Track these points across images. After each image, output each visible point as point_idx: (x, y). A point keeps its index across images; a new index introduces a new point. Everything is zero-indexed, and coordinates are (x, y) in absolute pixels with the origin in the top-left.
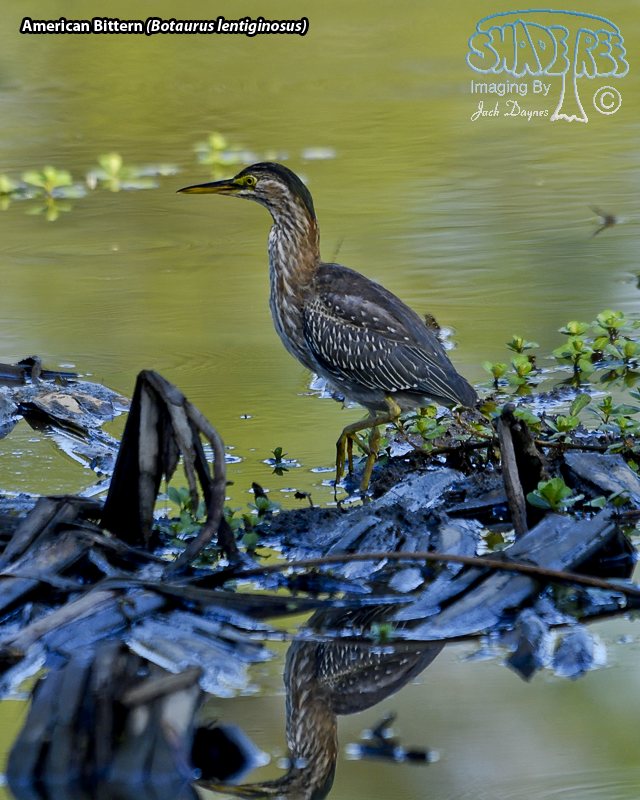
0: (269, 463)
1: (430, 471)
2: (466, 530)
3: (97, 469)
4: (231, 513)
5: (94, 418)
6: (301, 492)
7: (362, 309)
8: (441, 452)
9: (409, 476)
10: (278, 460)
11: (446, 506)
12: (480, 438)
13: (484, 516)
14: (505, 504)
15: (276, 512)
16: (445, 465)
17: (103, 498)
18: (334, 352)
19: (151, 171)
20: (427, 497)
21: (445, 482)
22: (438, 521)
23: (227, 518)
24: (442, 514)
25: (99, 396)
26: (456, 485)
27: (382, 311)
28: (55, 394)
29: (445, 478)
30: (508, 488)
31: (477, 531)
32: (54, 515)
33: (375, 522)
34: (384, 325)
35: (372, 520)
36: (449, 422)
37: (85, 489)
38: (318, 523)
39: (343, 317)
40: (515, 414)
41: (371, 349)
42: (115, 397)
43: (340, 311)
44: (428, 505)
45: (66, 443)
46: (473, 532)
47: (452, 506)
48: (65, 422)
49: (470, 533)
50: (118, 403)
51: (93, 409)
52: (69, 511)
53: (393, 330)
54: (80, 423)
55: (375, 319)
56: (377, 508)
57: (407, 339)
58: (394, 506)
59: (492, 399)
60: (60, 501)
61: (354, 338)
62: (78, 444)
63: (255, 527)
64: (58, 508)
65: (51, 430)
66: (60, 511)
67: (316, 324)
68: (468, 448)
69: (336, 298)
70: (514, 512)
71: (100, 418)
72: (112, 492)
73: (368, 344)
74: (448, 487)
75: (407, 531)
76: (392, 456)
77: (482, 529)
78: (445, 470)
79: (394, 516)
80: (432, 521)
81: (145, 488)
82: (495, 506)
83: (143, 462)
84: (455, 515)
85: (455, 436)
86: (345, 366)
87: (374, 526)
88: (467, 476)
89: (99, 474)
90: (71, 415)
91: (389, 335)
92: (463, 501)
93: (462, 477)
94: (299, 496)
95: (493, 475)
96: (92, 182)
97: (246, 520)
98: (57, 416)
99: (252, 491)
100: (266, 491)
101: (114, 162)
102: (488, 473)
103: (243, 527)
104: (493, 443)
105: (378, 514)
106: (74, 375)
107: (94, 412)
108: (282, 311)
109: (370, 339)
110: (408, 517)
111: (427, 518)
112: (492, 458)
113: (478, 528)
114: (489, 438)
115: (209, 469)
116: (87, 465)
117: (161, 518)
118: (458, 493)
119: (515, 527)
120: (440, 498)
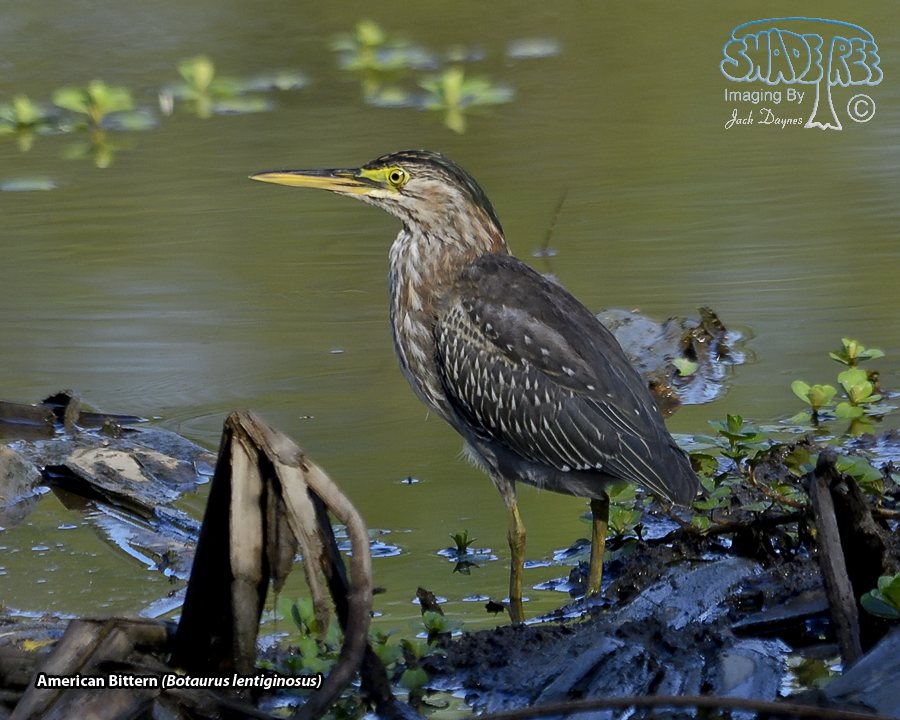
0: (447, 554)
1: (706, 561)
2: (762, 657)
3: (168, 572)
4: (383, 640)
5: (164, 489)
6: (496, 601)
7: (527, 331)
8: (724, 530)
9: (672, 571)
10: (462, 549)
11: (732, 618)
12: (787, 507)
13: (793, 634)
14: (827, 613)
15: (457, 634)
16: (731, 551)
17: (177, 618)
18: (477, 399)
19: (264, 82)
20: (700, 604)
21: (730, 579)
22: (719, 643)
23: (376, 647)
24: (725, 633)
25: (174, 451)
26: (747, 583)
27: (557, 339)
28: (101, 451)
29: (731, 572)
30: (828, 586)
31: (781, 658)
32: (96, 649)
33: (614, 647)
34: (559, 362)
35: (611, 644)
36: (738, 481)
37: (148, 604)
38: (523, 650)
39: (495, 342)
40: (838, 466)
41: (532, 401)
42: (199, 453)
43: (492, 332)
44: (703, 617)
45: (120, 531)
46: (774, 659)
47: (742, 617)
48: (117, 496)
49: (769, 662)
50: (205, 464)
51: (161, 475)
52: (120, 642)
53: (570, 372)
54: (143, 499)
55: (544, 351)
56: (619, 623)
57: (591, 388)
58: (646, 620)
59: (807, 443)
60: (105, 626)
61: (508, 380)
62: (138, 530)
63: (422, 659)
64: (100, 639)
65: (96, 509)
66: (105, 642)
67: (451, 349)
68: (766, 522)
69: (489, 309)
70: (839, 626)
71: (175, 488)
72: (186, 610)
73: (528, 393)
74: (735, 587)
75: (668, 661)
76: (645, 538)
77: (789, 654)
78: (730, 559)
79: (647, 636)
80: (709, 643)
81: (243, 600)
82: (810, 616)
83: (237, 559)
84: (743, 633)
85: (746, 507)
86: (493, 424)
87: (613, 654)
88: (765, 568)
89: (172, 579)
90: (128, 484)
91: (564, 380)
92: (759, 610)
93: (759, 570)
94: (494, 607)
95: (807, 568)
96: (166, 103)
97: (406, 648)
98: (105, 485)
99: (417, 601)
100: (441, 600)
101: (202, 71)
102: (799, 563)
103: (403, 661)
104: (805, 515)
105: (620, 634)
106: (132, 419)
107: (165, 479)
108: (404, 335)
109: (532, 385)
110: (669, 639)
111: (699, 638)
112: (807, 540)
113: (782, 653)
114: (801, 506)
115: (344, 569)
116: (152, 564)
117: (269, 649)
118: (751, 597)
119: (842, 651)
120: (721, 605)
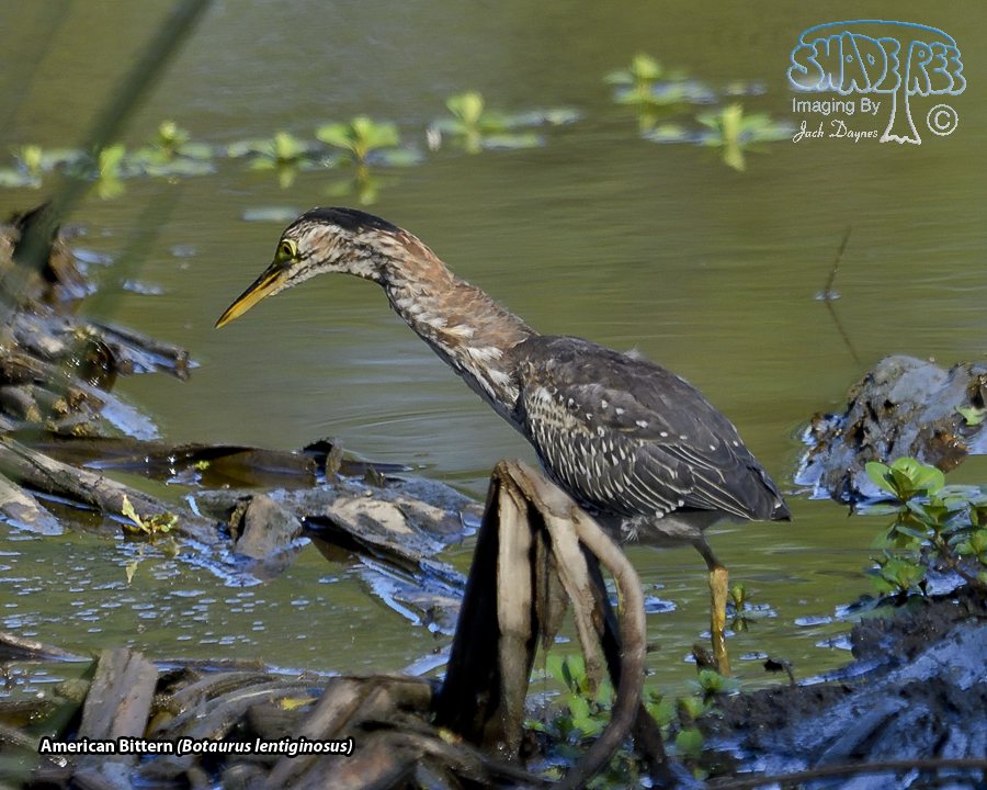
3: (432, 628)
4: (657, 700)
5: (429, 541)
6: (775, 660)
7: (604, 398)
9: (958, 628)
10: (741, 605)
15: (734, 694)
17: (442, 676)
19: (535, 117)
23: (650, 707)
25: (439, 502)
28: (364, 501)
32: (357, 708)
33: (897, 708)
35: (893, 704)
37: (412, 662)
38: (804, 711)
39: (576, 414)
42: (466, 503)
43: (574, 406)
45: (383, 585)
48: (380, 549)
50: (472, 515)
51: (426, 526)
52: (383, 700)
53: (644, 424)
54: (407, 552)
55: (619, 411)
56: (902, 684)
57: (665, 435)
58: (931, 680)
60: (368, 683)
62: (402, 585)
63: (697, 719)
64: (362, 698)
65: (358, 562)
66: (367, 700)
71: (440, 540)
72: (453, 667)
75: (952, 722)
76: (930, 594)
79: (932, 696)
81: (511, 658)
83: (505, 615)
87: (896, 715)
89: (437, 634)
90: (391, 536)
94: (772, 666)
96: (433, 139)
97: (681, 707)
98: (368, 537)
101: (472, 105)
103: (677, 721)
105: (904, 693)
106: (398, 468)
107: (431, 531)
110: (955, 700)
111: (985, 699)
116: (416, 620)
117: (538, 708)
